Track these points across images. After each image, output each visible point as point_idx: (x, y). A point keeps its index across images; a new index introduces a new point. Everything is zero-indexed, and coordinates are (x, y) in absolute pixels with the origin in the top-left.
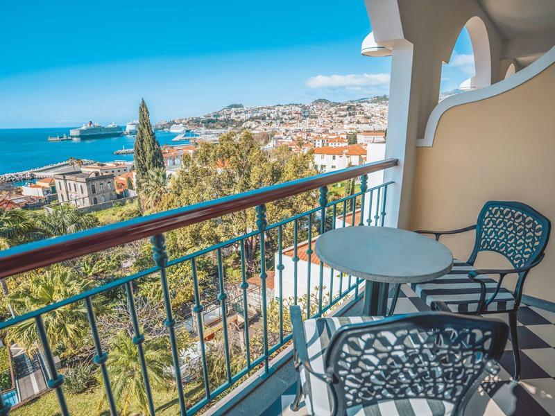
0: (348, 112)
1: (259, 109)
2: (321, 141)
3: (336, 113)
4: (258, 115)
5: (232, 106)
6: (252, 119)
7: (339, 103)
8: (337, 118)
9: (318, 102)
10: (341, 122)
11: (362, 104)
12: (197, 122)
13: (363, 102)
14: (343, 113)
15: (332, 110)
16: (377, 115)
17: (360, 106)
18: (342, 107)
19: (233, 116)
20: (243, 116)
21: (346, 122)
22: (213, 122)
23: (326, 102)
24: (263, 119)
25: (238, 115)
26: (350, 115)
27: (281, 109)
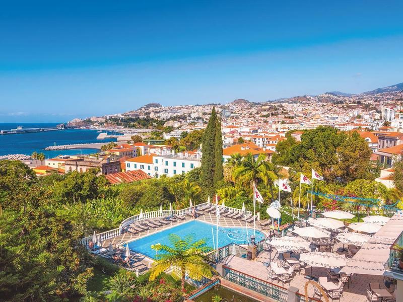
0: (269, 112)
1: (177, 109)
2: (261, 139)
3: (257, 113)
4: (179, 114)
5: (149, 106)
6: (174, 119)
7: (259, 104)
8: (260, 118)
9: (238, 102)
10: (266, 122)
11: (283, 104)
12: (116, 121)
13: (283, 102)
14: (265, 113)
15: (254, 110)
16: (300, 115)
17: (282, 106)
18: (263, 107)
19: (152, 116)
20: (163, 116)
21: (270, 122)
22: (133, 120)
23: (246, 102)
24: (183, 119)
25: (157, 115)
26: (272, 115)
27: (200, 109)
